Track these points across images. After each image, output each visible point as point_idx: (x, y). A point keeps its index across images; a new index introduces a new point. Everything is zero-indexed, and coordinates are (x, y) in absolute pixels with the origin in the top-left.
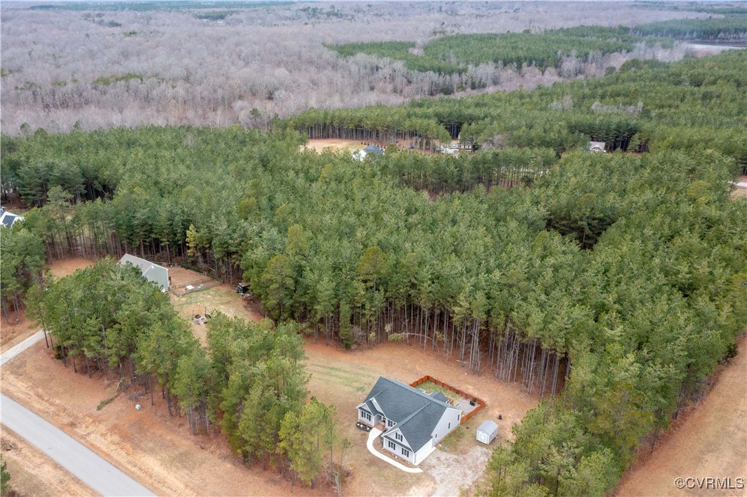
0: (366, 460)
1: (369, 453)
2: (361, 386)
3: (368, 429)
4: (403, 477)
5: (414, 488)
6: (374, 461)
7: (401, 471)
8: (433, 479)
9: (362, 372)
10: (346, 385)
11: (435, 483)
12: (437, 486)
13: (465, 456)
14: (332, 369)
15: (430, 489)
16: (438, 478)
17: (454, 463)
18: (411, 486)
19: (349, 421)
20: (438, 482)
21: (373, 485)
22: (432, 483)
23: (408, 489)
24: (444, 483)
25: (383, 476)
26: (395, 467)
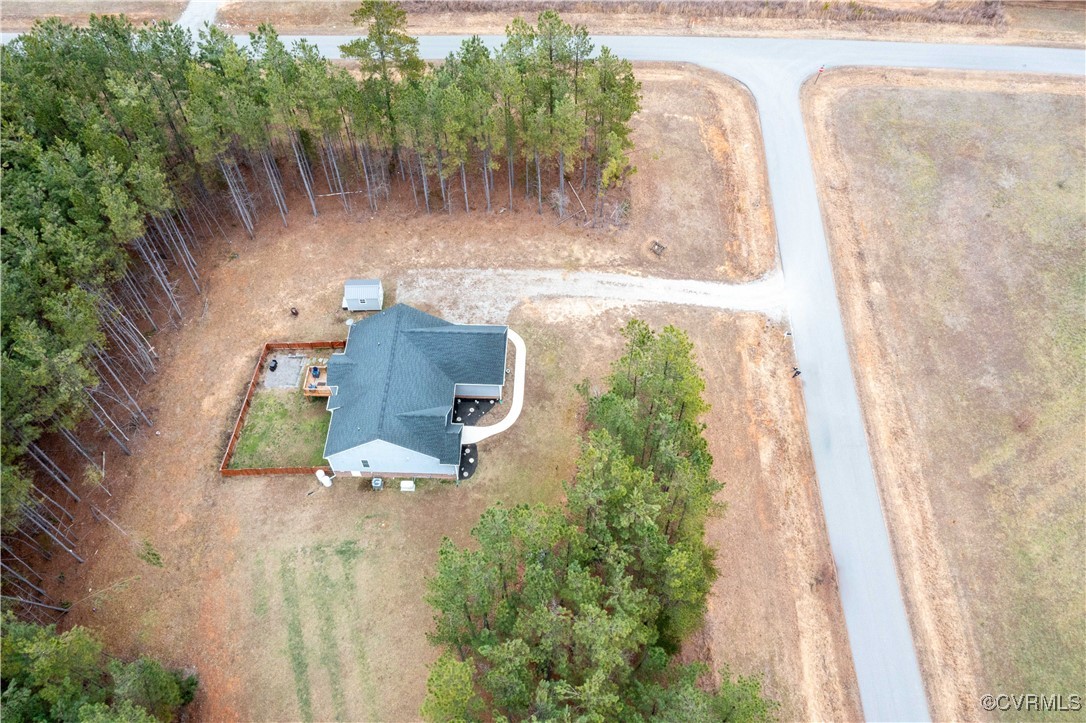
0: (542, 407)
1: (523, 413)
2: (336, 558)
3: (468, 451)
4: (539, 345)
5: (548, 322)
6: (537, 394)
7: (529, 352)
8: (515, 311)
9: (276, 599)
10: (352, 587)
11: (521, 303)
12: (526, 299)
13: (435, 303)
14: (300, 666)
15: (536, 304)
16: (509, 306)
17: (461, 306)
18: (550, 325)
19: (465, 496)
20: (516, 302)
21: (583, 367)
22: (523, 307)
23: (557, 326)
24: (514, 294)
25: (557, 367)
26: (527, 364)
